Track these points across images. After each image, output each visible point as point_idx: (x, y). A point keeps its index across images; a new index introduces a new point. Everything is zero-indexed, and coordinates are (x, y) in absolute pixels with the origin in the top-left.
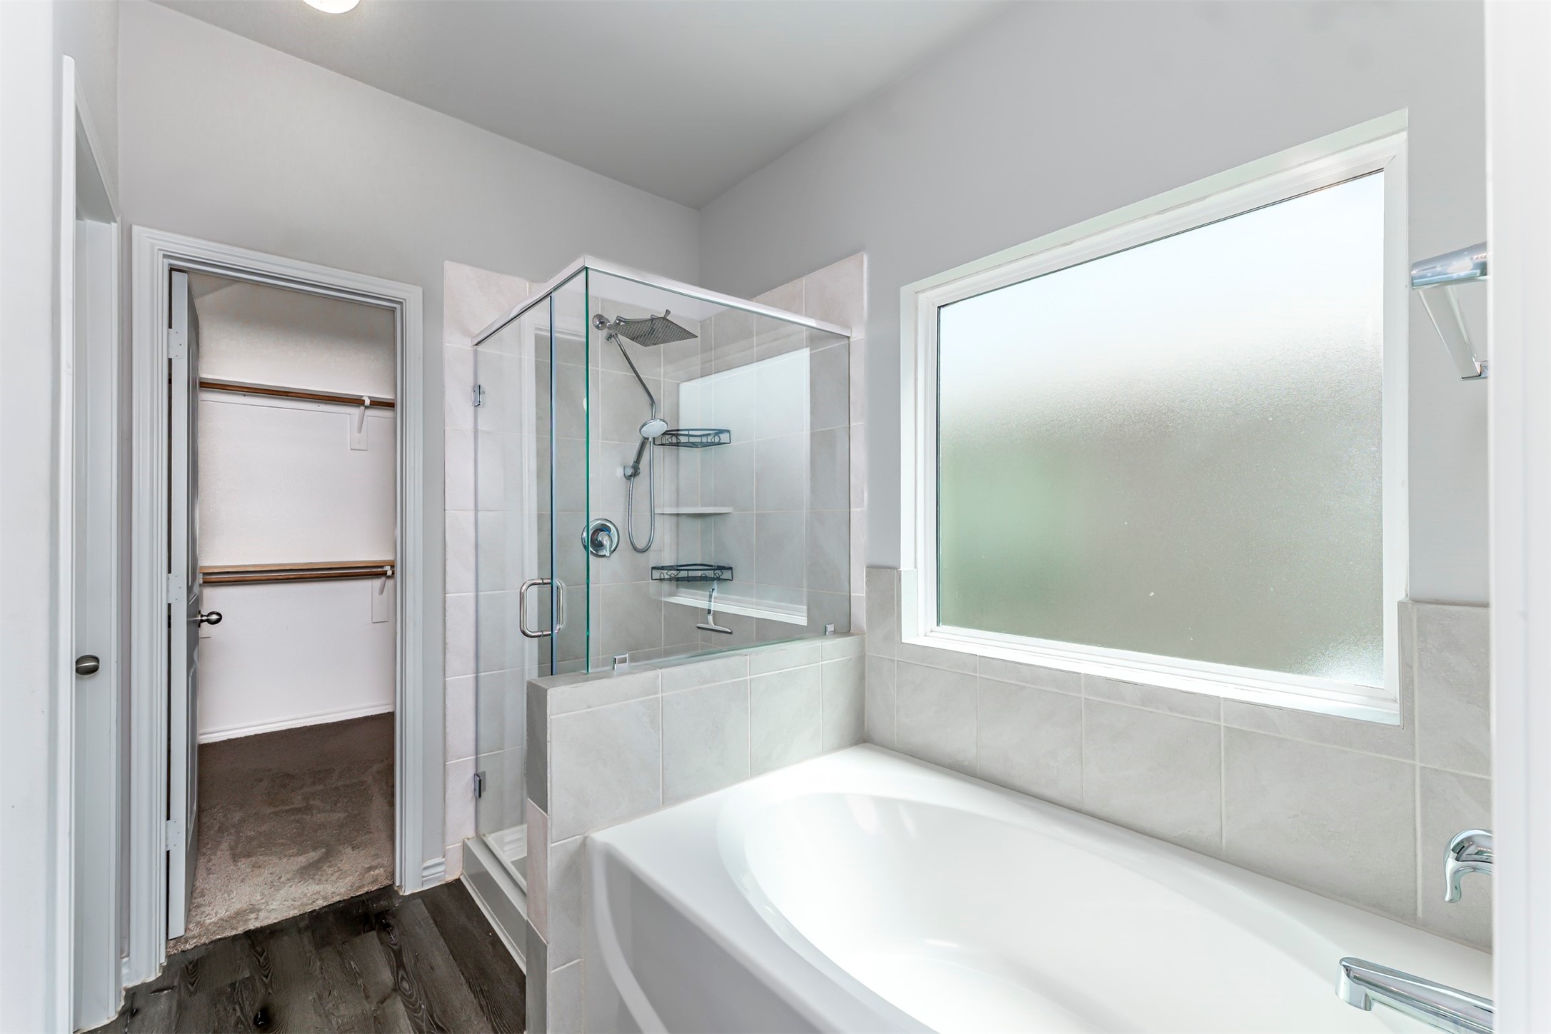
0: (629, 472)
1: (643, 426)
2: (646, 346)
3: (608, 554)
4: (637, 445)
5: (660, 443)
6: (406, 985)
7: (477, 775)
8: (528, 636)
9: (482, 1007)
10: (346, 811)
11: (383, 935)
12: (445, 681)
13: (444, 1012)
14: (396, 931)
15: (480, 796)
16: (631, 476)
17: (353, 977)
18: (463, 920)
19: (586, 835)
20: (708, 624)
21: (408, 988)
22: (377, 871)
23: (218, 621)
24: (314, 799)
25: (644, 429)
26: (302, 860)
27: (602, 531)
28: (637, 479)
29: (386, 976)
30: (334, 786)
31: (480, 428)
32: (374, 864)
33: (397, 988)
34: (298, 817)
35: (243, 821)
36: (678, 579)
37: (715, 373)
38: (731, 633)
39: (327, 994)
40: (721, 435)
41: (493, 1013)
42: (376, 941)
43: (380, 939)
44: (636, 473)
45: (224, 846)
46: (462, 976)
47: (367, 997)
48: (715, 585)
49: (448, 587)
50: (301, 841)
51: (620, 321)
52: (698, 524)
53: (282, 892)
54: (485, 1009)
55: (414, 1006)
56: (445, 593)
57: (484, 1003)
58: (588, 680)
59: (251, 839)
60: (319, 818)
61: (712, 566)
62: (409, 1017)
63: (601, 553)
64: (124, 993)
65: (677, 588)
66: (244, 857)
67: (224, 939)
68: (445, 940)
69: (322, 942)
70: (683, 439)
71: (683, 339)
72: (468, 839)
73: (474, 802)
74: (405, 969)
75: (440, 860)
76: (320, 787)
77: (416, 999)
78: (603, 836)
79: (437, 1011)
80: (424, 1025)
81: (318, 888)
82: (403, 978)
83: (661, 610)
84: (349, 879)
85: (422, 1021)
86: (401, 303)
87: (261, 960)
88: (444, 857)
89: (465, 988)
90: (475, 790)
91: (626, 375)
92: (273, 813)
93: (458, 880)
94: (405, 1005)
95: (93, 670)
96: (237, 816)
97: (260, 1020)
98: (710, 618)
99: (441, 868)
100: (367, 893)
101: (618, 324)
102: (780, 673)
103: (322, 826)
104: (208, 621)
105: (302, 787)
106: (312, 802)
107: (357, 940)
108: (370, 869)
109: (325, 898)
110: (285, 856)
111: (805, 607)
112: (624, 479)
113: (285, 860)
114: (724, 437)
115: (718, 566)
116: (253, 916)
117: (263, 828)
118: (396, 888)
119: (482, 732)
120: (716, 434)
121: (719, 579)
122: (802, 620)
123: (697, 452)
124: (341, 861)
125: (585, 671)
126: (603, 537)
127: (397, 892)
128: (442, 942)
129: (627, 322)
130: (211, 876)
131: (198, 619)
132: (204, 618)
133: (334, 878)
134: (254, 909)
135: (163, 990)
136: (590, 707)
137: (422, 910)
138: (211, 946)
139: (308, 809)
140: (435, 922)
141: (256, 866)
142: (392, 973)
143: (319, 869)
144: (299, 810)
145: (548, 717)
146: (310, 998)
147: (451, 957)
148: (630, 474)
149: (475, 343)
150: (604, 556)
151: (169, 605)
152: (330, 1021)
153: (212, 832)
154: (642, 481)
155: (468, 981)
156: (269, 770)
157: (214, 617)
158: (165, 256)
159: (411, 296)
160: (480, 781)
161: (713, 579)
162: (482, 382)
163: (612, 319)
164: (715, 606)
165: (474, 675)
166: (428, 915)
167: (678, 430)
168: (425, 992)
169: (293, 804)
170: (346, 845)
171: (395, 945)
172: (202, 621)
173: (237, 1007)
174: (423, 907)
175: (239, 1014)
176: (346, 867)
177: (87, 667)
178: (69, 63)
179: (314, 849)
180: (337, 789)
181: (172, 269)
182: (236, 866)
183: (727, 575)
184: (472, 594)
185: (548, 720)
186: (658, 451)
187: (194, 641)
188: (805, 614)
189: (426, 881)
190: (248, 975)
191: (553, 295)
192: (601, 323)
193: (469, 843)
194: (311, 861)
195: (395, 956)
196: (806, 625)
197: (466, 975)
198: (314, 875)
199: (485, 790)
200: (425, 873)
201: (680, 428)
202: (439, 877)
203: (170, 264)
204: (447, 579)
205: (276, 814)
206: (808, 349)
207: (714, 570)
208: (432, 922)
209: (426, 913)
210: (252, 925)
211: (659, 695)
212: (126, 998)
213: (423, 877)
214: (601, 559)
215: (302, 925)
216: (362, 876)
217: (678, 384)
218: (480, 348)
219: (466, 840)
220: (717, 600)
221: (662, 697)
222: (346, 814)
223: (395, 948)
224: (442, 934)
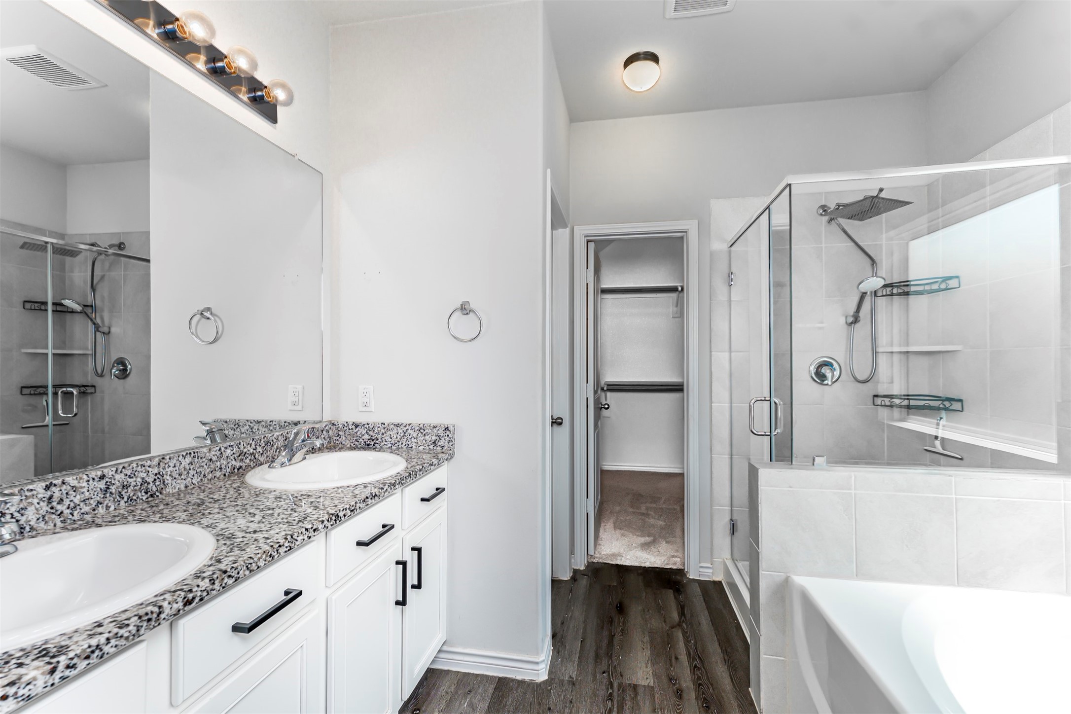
0: (851, 320)
1: (860, 283)
2: (861, 220)
3: (830, 383)
4: (856, 299)
5: (881, 295)
6: (684, 625)
7: (732, 520)
8: (755, 434)
9: (725, 659)
10: (665, 522)
11: (676, 594)
12: (711, 457)
13: (703, 651)
14: (683, 595)
15: (733, 534)
16: (852, 323)
17: (660, 609)
18: (720, 606)
19: (788, 575)
20: (935, 448)
21: (685, 627)
22: (676, 559)
23: (608, 408)
24: (651, 511)
25: (860, 286)
26: (643, 540)
27: (826, 365)
28: (857, 325)
29: (675, 616)
30: (660, 507)
31: (732, 299)
32: (676, 554)
33: (679, 625)
34: (643, 517)
35: (620, 511)
36: (908, 407)
37: (942, 229)
38: (961, 459)
39: (647, 610)
40: (948, 282)
41: (732, 667)
42: (672, 596)
43: (675, 596)
44: (856, 320)
45: (611, 521)
46: (715, 637)
47: (665, 622)
48: (943, 414)
49: (713, 399)
50: (643, 530)
51: (839, 206)
52: (925, 361)
53: (633, 551)
54: (727, 661)
55: (687, 638)
56: (711, 402)
57: (727, 658)
58: (792, 469)
59: (622, 521)
60: (652, 521)
61: (940, 397)
62: (684, 643)
63: (826, 382)
64: (572, 570)
65: (908, 414)
66: (619, 529)
67: (608, 564)
68: (709, 613)
69: (648, 584)
70: (913, 289)
71: (897, 208)
72: (726, 559)
73: (730, 538)
74: (685, 617)
75: (709, 565)
76: (654, 505)
77: (689, 636)
78: (800, 580)
79: (699, 649)
80: (691, 651)
81: (648, 556)
82: (683, 621)
83: (883, 431)
84: (663, 558)
85: (691, 649)
86: (686, 232)
87: (621, 580)
88: (711, 565)
89: (717, 643)
90: (731, 529)
91: (847, 245)
92: (632, 512)
93: (720, 582)
94: (683, 636)
95: (561, 424)
96: (618, 508)
97: (618, 607)
98: (938, 443)
99: (711, 571)
100: (671, 569)
101: (837, 209)
102: (998, 500)
103: (653, 526)
104: (604, 408)
105: (646, 503)
106: (649, 512)
107: (664, 591)
108: (673, 556)
109: (650, 562)
110: (635, 535)
111: (1055, 445)
112: (846, 326)
113: (635, 537)
114: (953, 283)
115: (946, 398)
116: (619, 558)
117: (628, 518)
118: (685, 572)
119: (735, 493)
120: (943, 281)
121: (946, 409)
122: (1052, 458)
123: (924, 299)
124: (660, 547)
125: (790, 463)
126: (826, 370)
127: (686, 575)
128: (706, 612)
129: (844, 205)
130: (605, 533)
131: (600, 407)
132: (603, 406)
133: (655, 554)
134: (620, 555)
135: (585, 575)
136: (791, 487)
137: (697, 590)
138: (603, 565)
139: (647, 515)
140: (704, 600)
141: (623, 535)
142: (679, 616)
143: (649, 547)
144: (643, 514)
145: (759, 487)
146: (640, 608)
147: (710, 622)
148: (851, 322)
149: (729, 246)
150: (827, 384)
151: (587, 398)
152: (647, 624)
153: (607, 513)
154: (863, 327)
155: (719, 641)
156: (633, 490)
157: (606, 406)
158: (585, 236)
159: (691, 226)
160: (733, 524)
161: (938, 409)
162: (733, 270)
163: (832, 206)
164: (941, 433)
165: (730, 456)
166: (701, 594)
167: (908, 281)
168: (694, 634)
169: (641, 510)
170: (663, 540)
171: (682, 602)
172: (602, 408)
173: (610, 597)
174: (699, 588)
175: (611, 600)
176: (662, 551)
177: (557, 422)
178: (549, 170)
179: (648, 536)
180: (662, 509)
181: (588, 241)
182: (615, 532)
183: (957, 406)
184: (727, 405)
185: (759, 489)
186: (881, 302)
187: (597, 417)
188: (1055, 451)
189: (702, 574)
190: (615, 585)
191: (770, 207)
192: (824, 211)
193: (726, 561)
194: (646, 542)
195: (681, 608)
196: (1056, 463)
197: (718, 637)
198: (647, 549)
199: (737, 531)
200: (701, 570)
201: (909, 280)
202: (709, 575)
203: (587, 240)
204: (713, 394)
205: (634, 513)
206: (1057, 185)
207: (943, 401)
208: (702, 598)
209: (700, 593)
210: (619, 562)
211: (853, 492)
212: (573, 572)
213: (700, 572)
214: (825, 386)
215: (639, 572)
216: (669, 559)
217: (907, 244)
218: (733, 248)
219: (725, 559)
220: (946, 428)
221: (855, 493)
222: (664, 524)
223: (682, 604)
224: (707, 608)
